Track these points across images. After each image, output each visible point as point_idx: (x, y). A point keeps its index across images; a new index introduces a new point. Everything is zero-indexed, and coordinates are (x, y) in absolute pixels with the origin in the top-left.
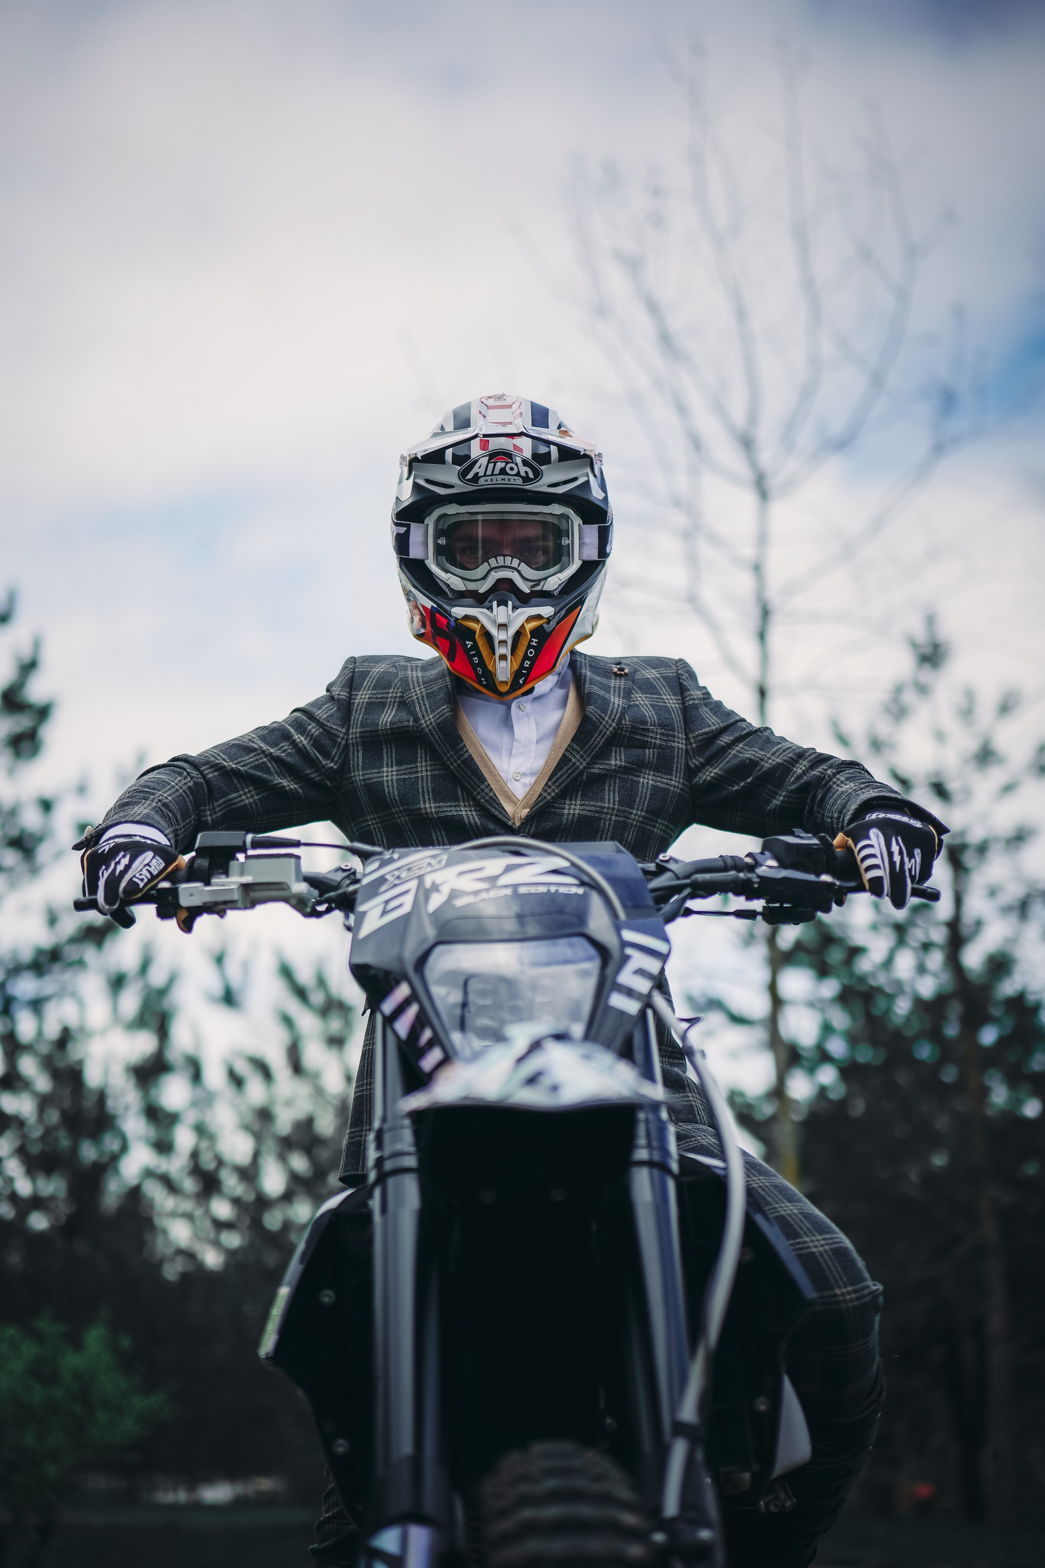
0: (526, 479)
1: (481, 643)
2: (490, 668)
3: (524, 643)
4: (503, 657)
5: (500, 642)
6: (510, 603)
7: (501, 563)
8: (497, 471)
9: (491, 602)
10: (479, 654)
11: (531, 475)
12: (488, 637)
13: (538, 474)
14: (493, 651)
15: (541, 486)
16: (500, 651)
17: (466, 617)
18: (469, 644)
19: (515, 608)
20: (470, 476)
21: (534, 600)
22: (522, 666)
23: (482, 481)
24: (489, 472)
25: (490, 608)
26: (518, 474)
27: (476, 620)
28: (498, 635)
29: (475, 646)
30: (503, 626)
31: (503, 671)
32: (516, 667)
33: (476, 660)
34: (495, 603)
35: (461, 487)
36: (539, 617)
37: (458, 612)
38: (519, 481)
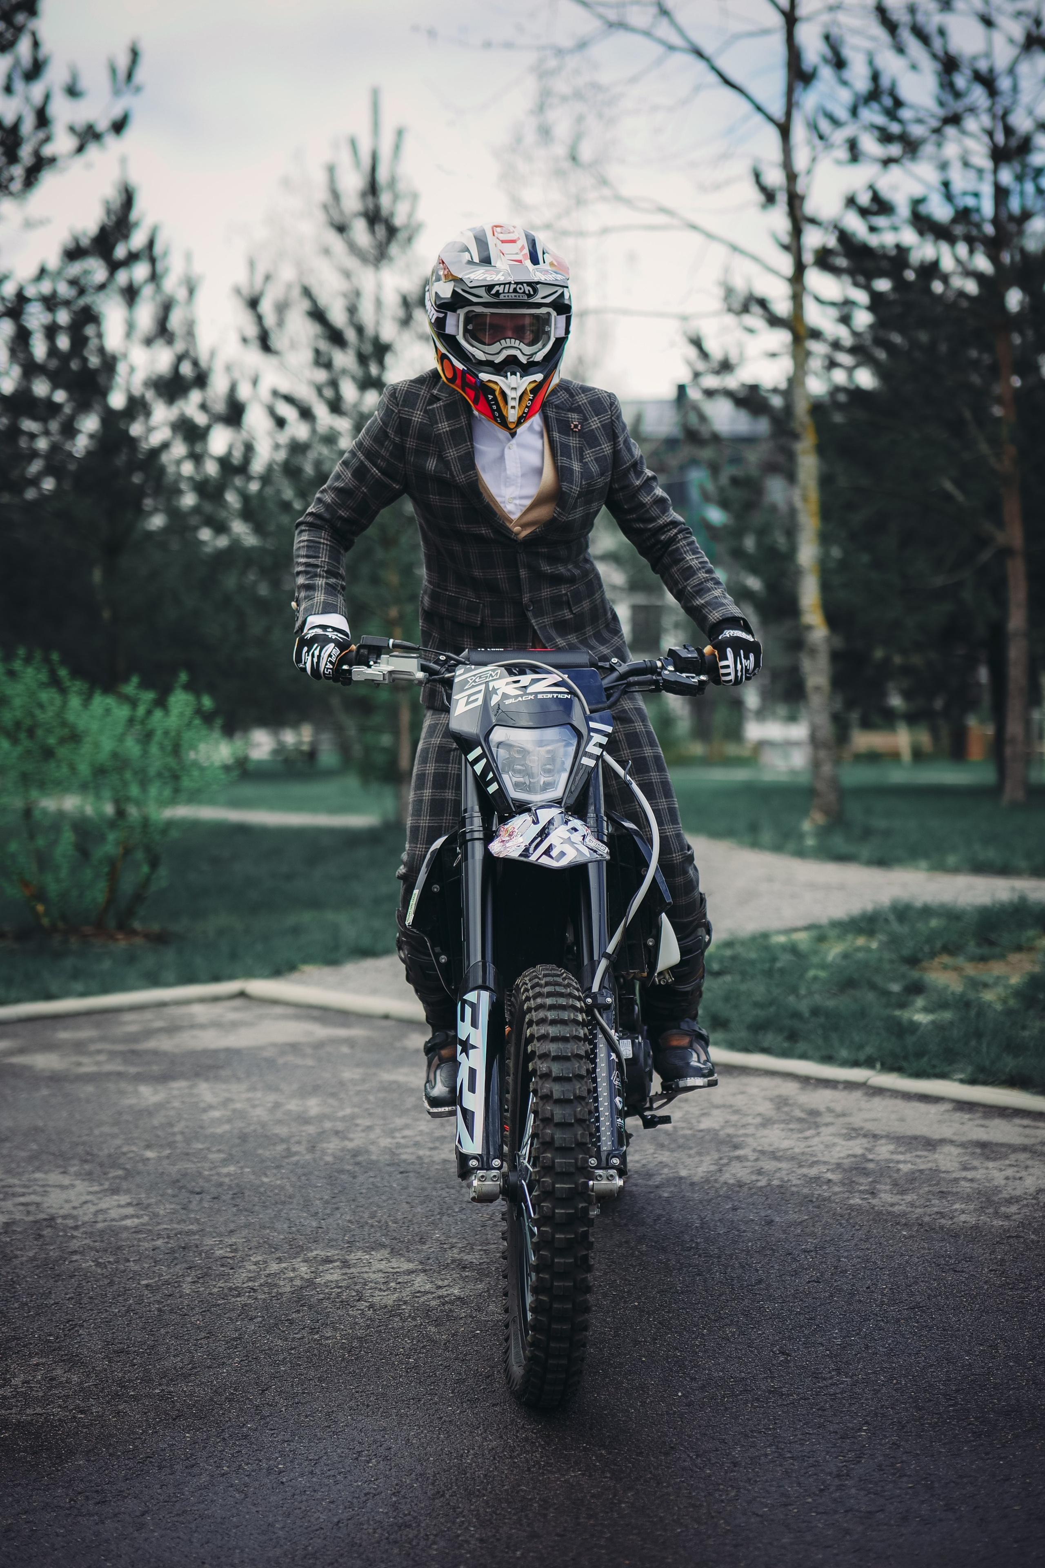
0: (529, 296)
1: (499, 398)
2: (505, 413)
3: (526, 398)
4: (513, 407)
5: (512, 398)
6: (518, 374)
7: (509, 345)
8: (511, 291)
9: (506, 373)
10: (497, 404)
11: (532, 293)
12: (504, 394)
13: (535, 291)
14: (506, 403)
15: (537, 299)
16: (511, 403)
17: (490, 381)
18: (490, 397)
19: (522, 377)
20: (493, 292)
21: (532, 369)
22: (524, 413)
23: (502, 296)
24: (506, 291)
25: (506, 377)
26: (524, 292)
27: (496, 383)
28: (511, 394)
29: (495, 399)
30: (515, 389)
31: (512, 415)
32: (521, 414)
33: (495, 407)
34: (509, 374)
35: (487, 298)
36: (535, 381)
37: (484, 376)
38: (526, 297)
